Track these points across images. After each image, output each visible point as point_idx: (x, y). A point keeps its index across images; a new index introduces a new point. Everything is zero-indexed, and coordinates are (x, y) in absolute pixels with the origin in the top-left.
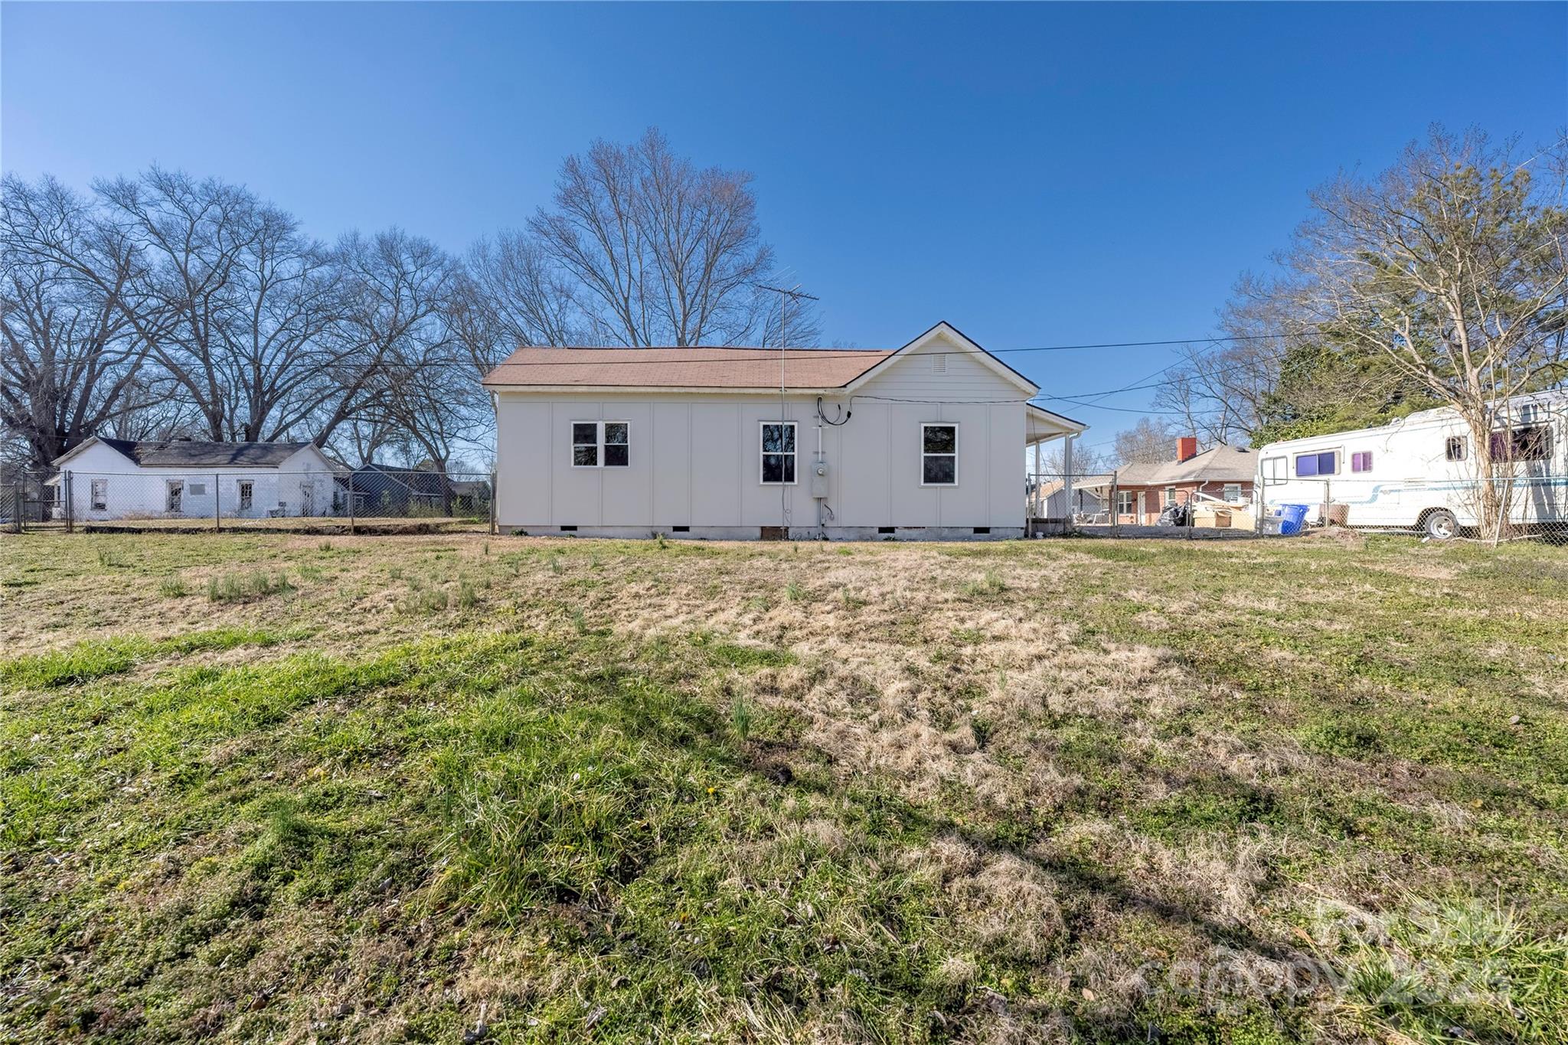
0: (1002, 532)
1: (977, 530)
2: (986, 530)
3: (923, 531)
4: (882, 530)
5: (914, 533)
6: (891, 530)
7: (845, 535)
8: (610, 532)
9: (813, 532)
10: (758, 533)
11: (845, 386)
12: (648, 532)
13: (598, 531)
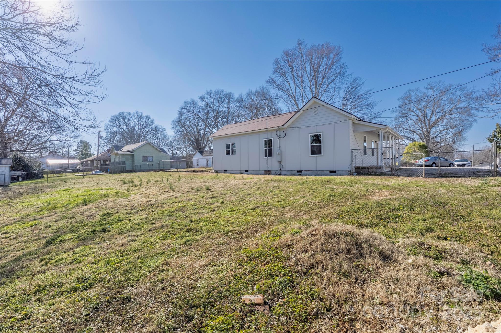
0: (340, 172)
1: (331, 172)
2: (334, 172)
3: (311, 172)
4: (298, 171)
5: (308, 172)
6: (301, 171)
7: (287, 173)
8: (233, 172)
9: (277, 172)
10: (264, 172)
11: (284, 125)
12: (240, 172)
13: (230, 172)
